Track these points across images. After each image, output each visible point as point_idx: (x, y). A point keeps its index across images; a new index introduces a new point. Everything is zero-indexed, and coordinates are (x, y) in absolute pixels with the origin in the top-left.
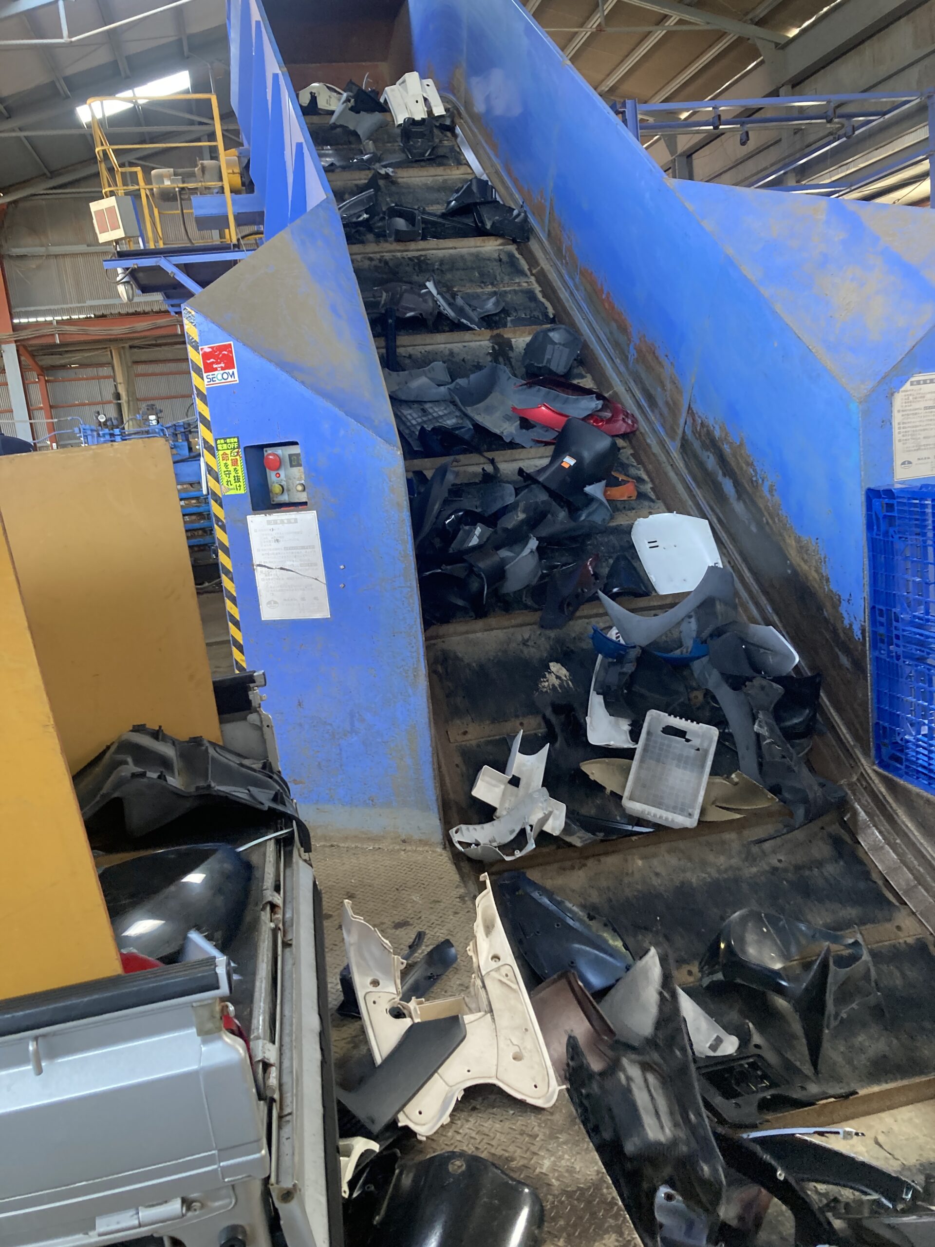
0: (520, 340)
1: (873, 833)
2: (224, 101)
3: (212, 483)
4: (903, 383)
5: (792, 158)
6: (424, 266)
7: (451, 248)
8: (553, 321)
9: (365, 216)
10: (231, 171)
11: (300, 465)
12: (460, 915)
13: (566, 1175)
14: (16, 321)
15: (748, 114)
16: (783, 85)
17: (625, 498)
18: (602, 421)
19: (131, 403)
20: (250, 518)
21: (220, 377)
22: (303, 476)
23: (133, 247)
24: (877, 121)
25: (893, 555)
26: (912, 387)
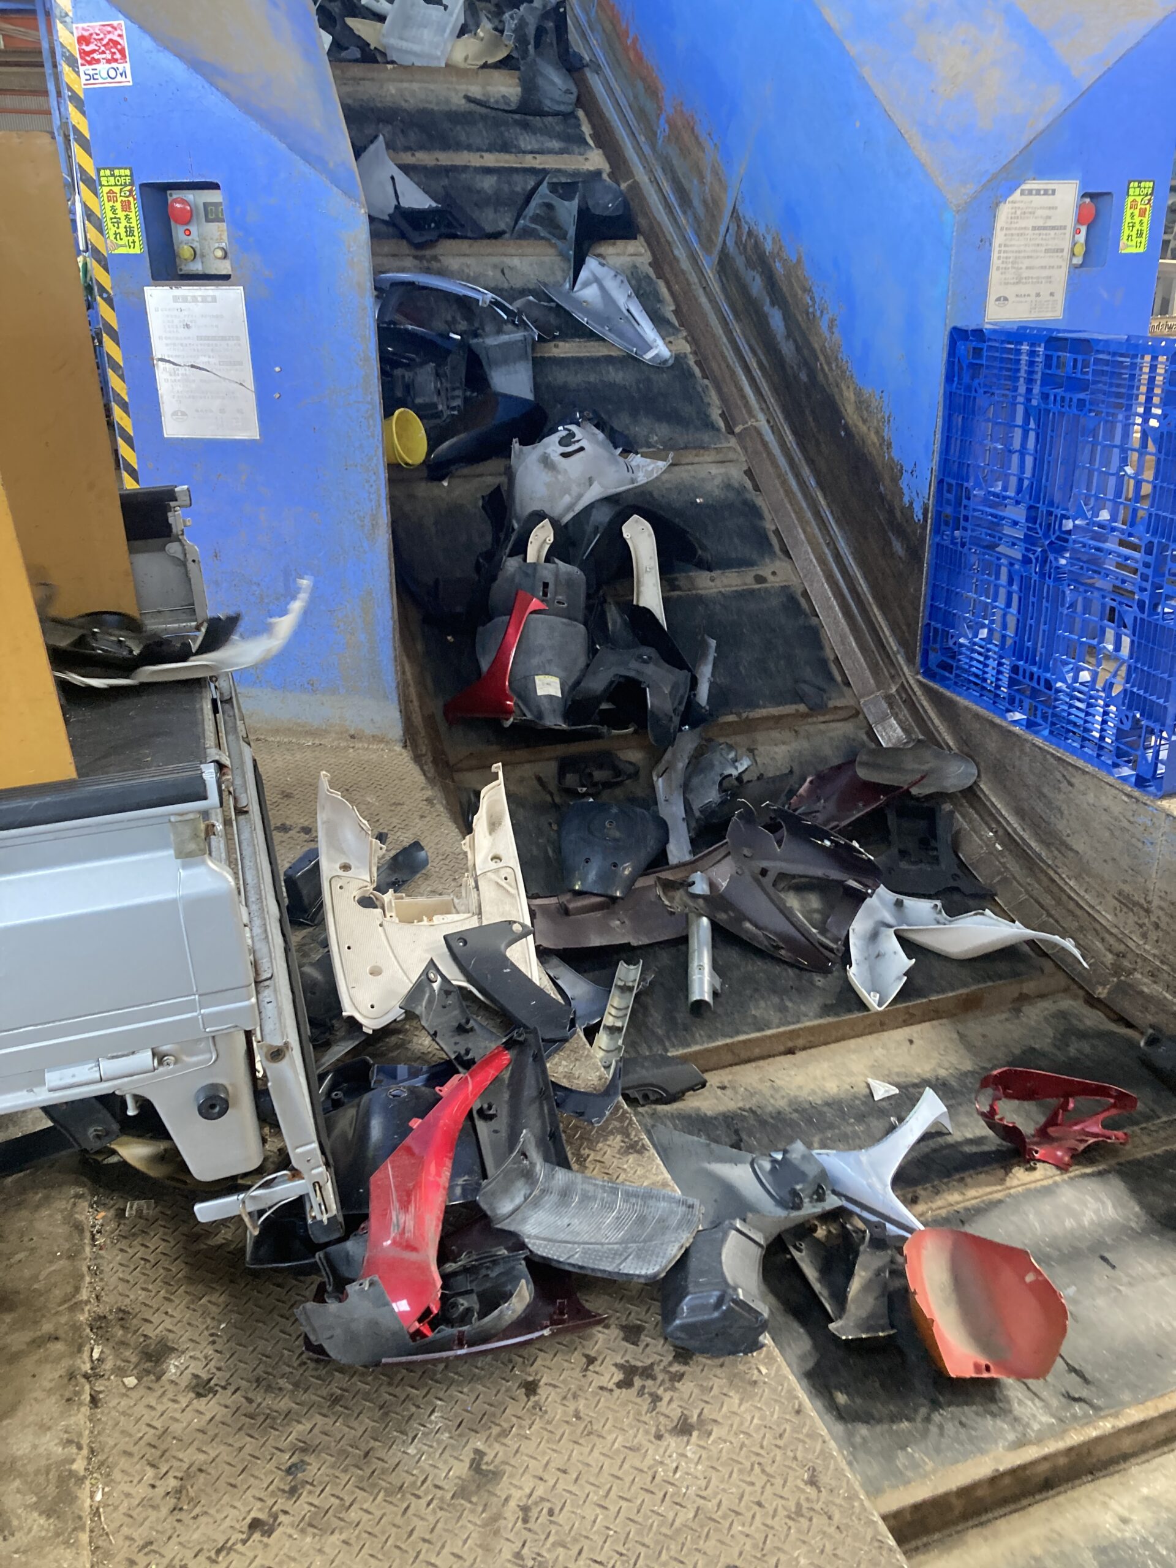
3: (93, 234)
4: (1011, 191)
11: (222, 221)
12: (428, 820)
20: (149, 291)
21: (104, 74)
22: (224, 237)
25: (974, 414)
26: (1024, 198)
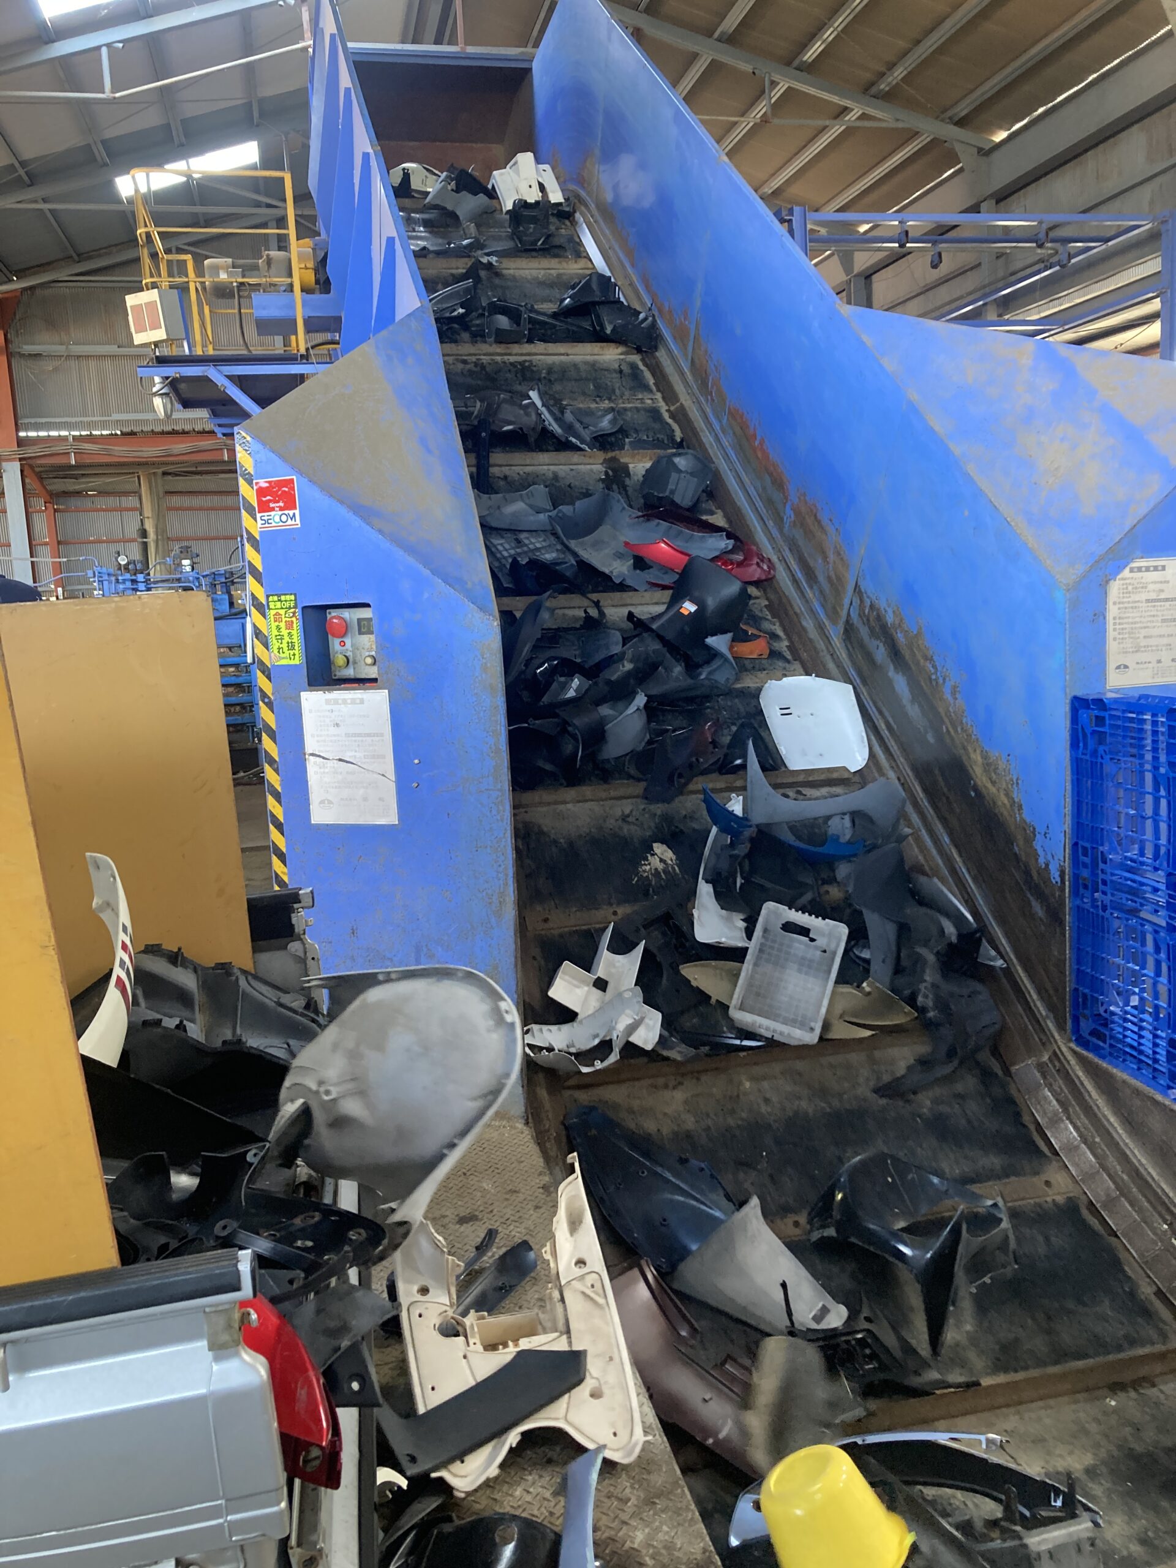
0: (639, 465)
1: (1067, 1128)
2: (300, 178)
3: (260, 649)
4: (1120, 569)
5: (993, 287)
6: (528, 374)
7: (563, 355)
8: (680, 445)
9: (461, 311)
10: (303, 266)
11: (372, 633)
12: (542, 1210)
13: (663, 1551)
14: (22, 434)
15: (941, 232)
16: (985, 200)
17: (755, 656)
18: (732, 564)
19: (160, 543)
20: (304, 695)
21: (277, 519)
22: (374, 647)
23: (175, 352)
24: (1099, 248)
25: (1102, 779)
26: (1132, 575)
